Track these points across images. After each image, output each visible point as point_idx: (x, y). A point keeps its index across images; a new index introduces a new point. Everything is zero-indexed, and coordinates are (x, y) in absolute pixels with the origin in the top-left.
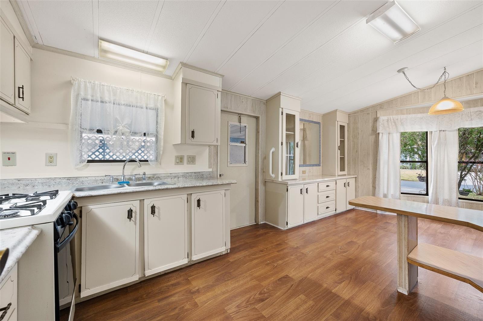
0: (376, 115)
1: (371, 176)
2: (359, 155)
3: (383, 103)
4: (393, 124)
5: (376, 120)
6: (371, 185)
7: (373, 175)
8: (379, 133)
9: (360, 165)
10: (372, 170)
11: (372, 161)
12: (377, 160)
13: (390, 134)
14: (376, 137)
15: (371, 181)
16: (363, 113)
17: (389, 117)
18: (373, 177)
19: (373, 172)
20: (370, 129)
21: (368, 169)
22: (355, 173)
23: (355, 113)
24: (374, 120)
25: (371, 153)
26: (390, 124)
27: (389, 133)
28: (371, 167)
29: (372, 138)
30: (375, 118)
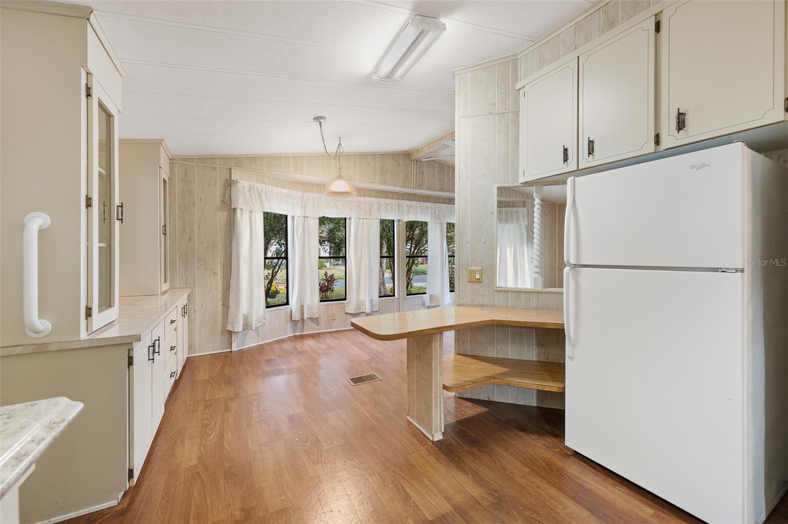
0: (228, 176)
1: (220, 287)
2: (194, 247)
3: (241, 158)
4: (257, 197)
5: (229, 184)
6: (220, 303)
7: (223, 284)
8: (235, 209)
9: (198, 267)
10: (222, 275)
11: (222, 258)
12: (231, 256)
13: (253, 214)
14: (229, 215)
15: (219, 295)
16: (204, 165)
17: (251, 183)
18: (223, 289)
19: (224, 278)
20: (218, 200)
21: (215, 274)
22: (186, 283)
23: (187, 159)
24: (226, 182)
25: (220, 243)
26: (253, 197)
27: (251, 211)
28: (219, 270)
29: (222, 216)
30: (227, 181)
